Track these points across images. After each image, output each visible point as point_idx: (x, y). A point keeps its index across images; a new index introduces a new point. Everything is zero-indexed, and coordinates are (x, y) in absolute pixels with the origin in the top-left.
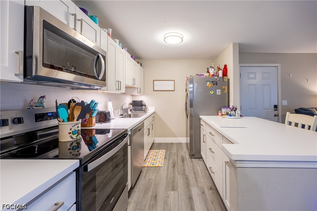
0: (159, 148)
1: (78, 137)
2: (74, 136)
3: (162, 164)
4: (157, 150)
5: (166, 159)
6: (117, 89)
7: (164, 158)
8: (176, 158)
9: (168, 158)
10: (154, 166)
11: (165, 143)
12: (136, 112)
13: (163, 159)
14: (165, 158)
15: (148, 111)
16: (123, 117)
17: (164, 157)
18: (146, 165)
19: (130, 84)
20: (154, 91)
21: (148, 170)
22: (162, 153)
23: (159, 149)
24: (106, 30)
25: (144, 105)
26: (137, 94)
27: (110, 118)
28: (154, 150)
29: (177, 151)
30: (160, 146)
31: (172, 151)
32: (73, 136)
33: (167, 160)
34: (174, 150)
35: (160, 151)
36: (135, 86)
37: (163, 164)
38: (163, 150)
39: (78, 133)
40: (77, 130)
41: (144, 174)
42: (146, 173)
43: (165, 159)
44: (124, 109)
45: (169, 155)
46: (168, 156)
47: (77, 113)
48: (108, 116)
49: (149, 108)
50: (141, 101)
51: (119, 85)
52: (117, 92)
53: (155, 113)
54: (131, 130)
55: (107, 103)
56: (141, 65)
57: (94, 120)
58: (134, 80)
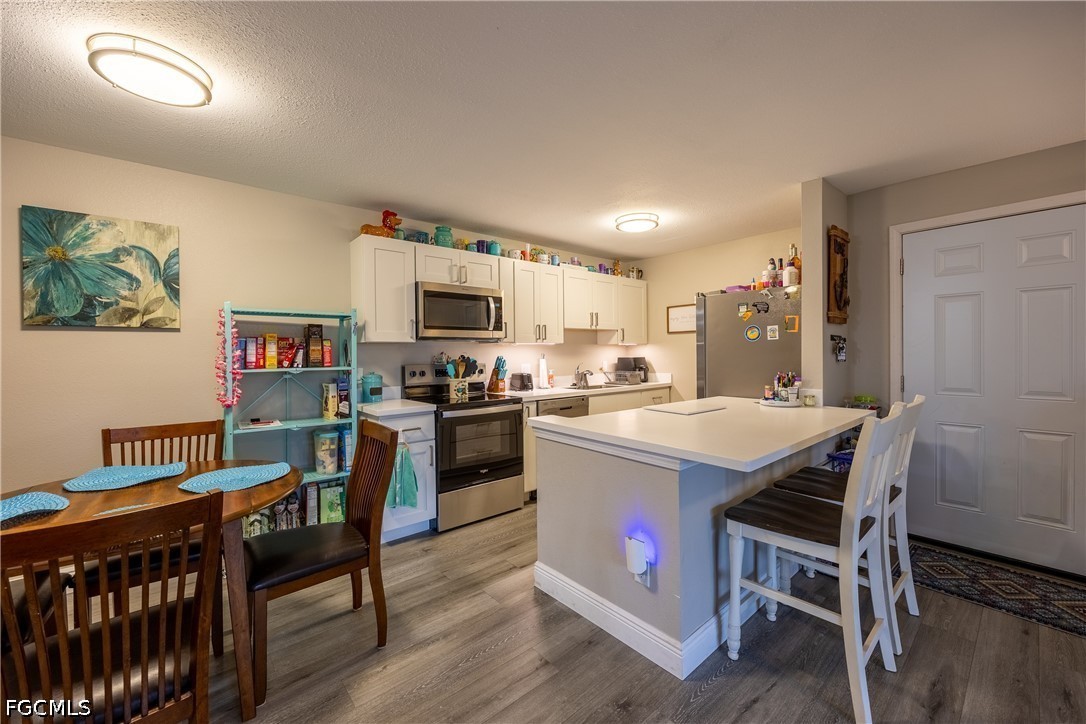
1: (463, 396)
6: (538, 339)
15: (649, 380)
19: (583, 324)
20: (669, 333)
25: (642, 367)
26: (620, 344)
27: (530, 384)
36: (599, 327)
39: (463, 392)
40: (462, 388)
44: (579, 374)
47: (461, 370)
48: (526, 382)
49: (658, 375)
50: (635, 359)
51: (541, 332)
52: (540, 342)
53: (670, 387)
54: (537, 401)
55: (539, 361)
56: (640, 274)
57: (501, 384)
58: (594, 317)
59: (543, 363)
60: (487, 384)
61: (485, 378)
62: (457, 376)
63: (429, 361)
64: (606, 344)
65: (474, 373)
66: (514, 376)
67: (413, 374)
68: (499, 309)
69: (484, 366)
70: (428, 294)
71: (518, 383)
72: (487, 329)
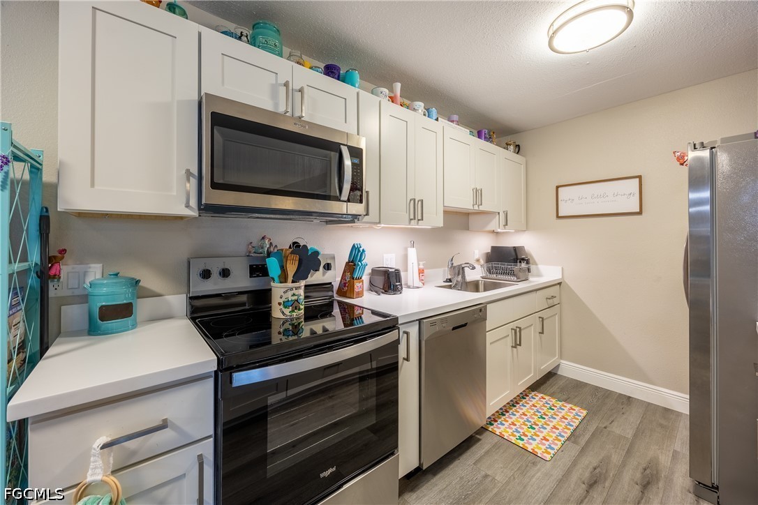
0: (565, 397)
1: (295, 314)
2: (287, 311)
3: (549, 453)
4: (554, 401)
5: (575, 442)
6: (411, 220)
7: (566, 436)
8: (616, 458)
9: (583, 441)
10: (520, 443)
11: (597, 388)
12: (499, 276)
13: (563, 439)
14: (573, 437)
15: (533, 276)
16: (450, 287)
17: (569, 433)
18: (499, 428)
19: (466, 203)
20: (558, 217)
21: (496, 447)
22: (570, 415)
23: (565, 401)
24: (386, 91)
25: (523, 259)
26: (499, 230)
27: (398, 284)
28: (547, 398)
29: (635, 436)
30: (574, 391)
31: (615, 424)
32: (284, 309)
33: (578, 448)
34: (625, 427)
35: (566, 409)
36: (482, 208)
37: (552, 452)
38: (577, 409)
39: (294, 306)
40: (292, 301)
41: (482, 452)
42: (487, 453)
43: (568, 439)
44: (454, 267)
45: (593, 435)
46: (587, 436)
47: (292, 269)
48: (393, 280)
49: (542, 268)
50: (515, 249)
51: (416, 209)
52: (414, 225)
53: (560, 284)
54: (420, 321)
55: (406, 249)
56: (518, 149)
57: (357, 285)
58: (478, 193)
59: (412, 253)
60: (336, 286)
61: (334, 277)
62: (283, 279)
63: (243, 249)
64: (480, 230)
65: (317, 270)
66: (375, 272)
67: (206, 274)
68: (357, 168)
69: (333, 258)
70: (219, 120)
71: (380, 281)
72: (338, 199)
